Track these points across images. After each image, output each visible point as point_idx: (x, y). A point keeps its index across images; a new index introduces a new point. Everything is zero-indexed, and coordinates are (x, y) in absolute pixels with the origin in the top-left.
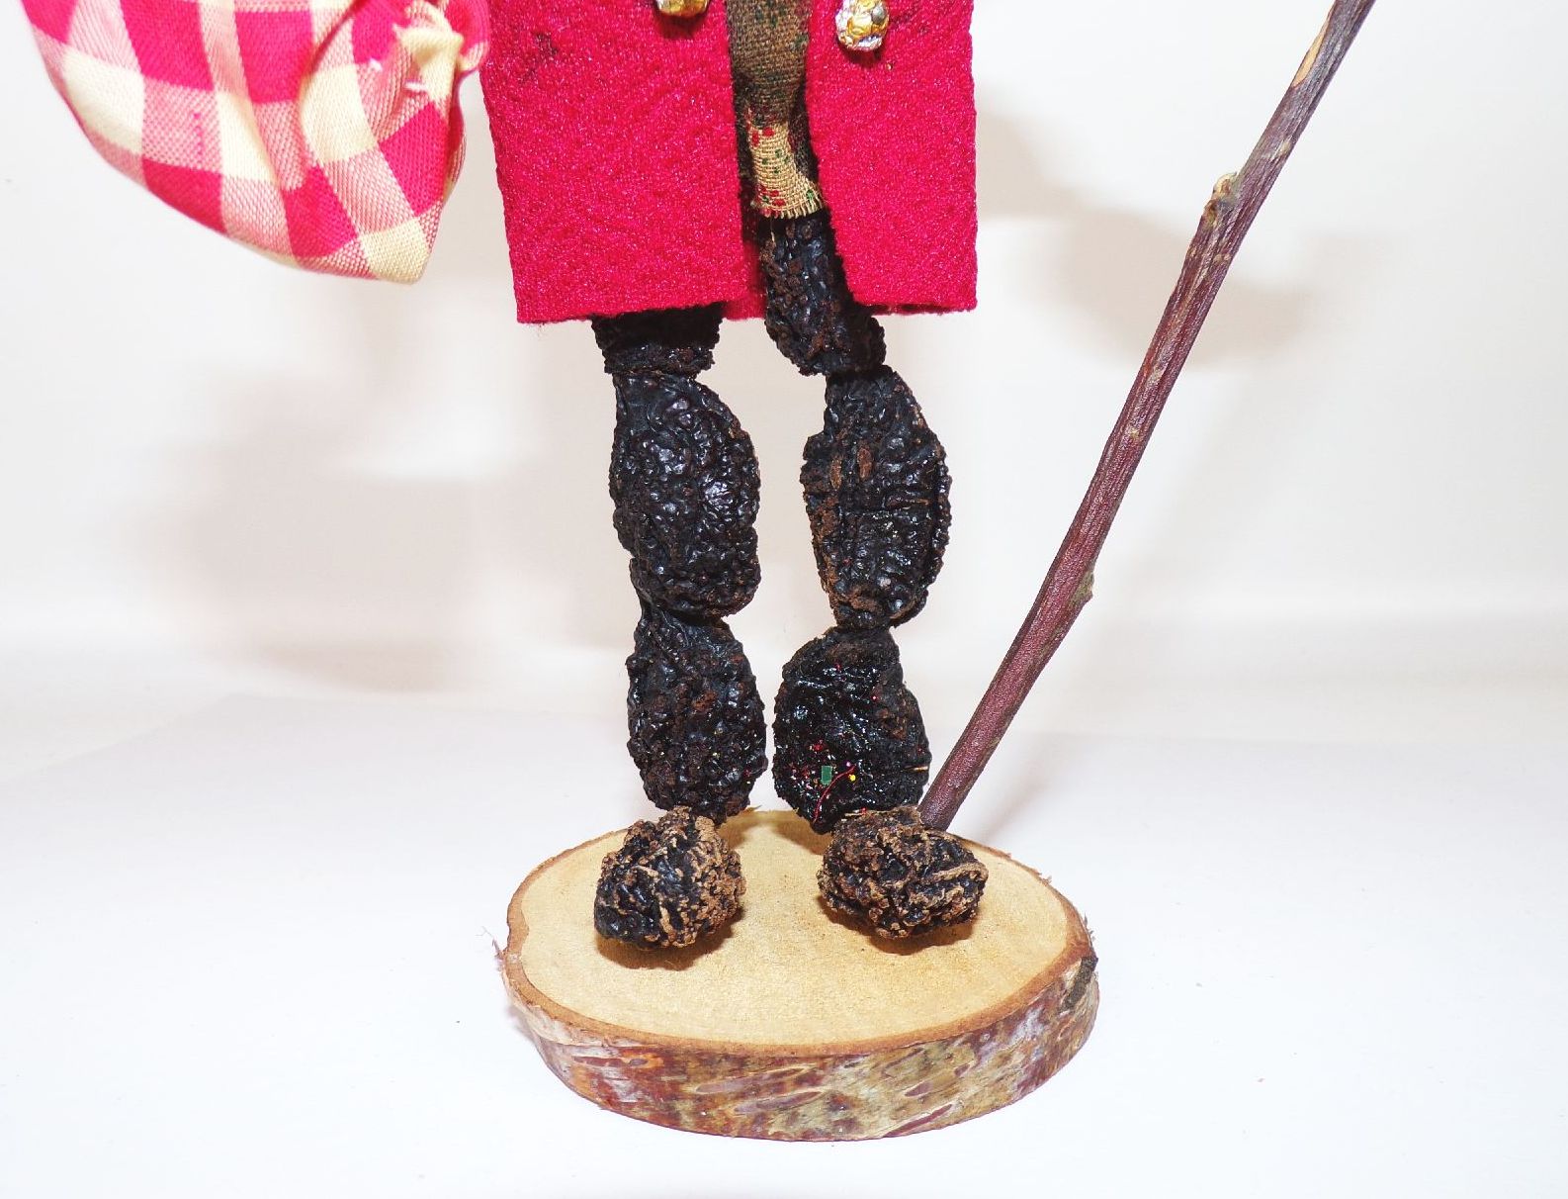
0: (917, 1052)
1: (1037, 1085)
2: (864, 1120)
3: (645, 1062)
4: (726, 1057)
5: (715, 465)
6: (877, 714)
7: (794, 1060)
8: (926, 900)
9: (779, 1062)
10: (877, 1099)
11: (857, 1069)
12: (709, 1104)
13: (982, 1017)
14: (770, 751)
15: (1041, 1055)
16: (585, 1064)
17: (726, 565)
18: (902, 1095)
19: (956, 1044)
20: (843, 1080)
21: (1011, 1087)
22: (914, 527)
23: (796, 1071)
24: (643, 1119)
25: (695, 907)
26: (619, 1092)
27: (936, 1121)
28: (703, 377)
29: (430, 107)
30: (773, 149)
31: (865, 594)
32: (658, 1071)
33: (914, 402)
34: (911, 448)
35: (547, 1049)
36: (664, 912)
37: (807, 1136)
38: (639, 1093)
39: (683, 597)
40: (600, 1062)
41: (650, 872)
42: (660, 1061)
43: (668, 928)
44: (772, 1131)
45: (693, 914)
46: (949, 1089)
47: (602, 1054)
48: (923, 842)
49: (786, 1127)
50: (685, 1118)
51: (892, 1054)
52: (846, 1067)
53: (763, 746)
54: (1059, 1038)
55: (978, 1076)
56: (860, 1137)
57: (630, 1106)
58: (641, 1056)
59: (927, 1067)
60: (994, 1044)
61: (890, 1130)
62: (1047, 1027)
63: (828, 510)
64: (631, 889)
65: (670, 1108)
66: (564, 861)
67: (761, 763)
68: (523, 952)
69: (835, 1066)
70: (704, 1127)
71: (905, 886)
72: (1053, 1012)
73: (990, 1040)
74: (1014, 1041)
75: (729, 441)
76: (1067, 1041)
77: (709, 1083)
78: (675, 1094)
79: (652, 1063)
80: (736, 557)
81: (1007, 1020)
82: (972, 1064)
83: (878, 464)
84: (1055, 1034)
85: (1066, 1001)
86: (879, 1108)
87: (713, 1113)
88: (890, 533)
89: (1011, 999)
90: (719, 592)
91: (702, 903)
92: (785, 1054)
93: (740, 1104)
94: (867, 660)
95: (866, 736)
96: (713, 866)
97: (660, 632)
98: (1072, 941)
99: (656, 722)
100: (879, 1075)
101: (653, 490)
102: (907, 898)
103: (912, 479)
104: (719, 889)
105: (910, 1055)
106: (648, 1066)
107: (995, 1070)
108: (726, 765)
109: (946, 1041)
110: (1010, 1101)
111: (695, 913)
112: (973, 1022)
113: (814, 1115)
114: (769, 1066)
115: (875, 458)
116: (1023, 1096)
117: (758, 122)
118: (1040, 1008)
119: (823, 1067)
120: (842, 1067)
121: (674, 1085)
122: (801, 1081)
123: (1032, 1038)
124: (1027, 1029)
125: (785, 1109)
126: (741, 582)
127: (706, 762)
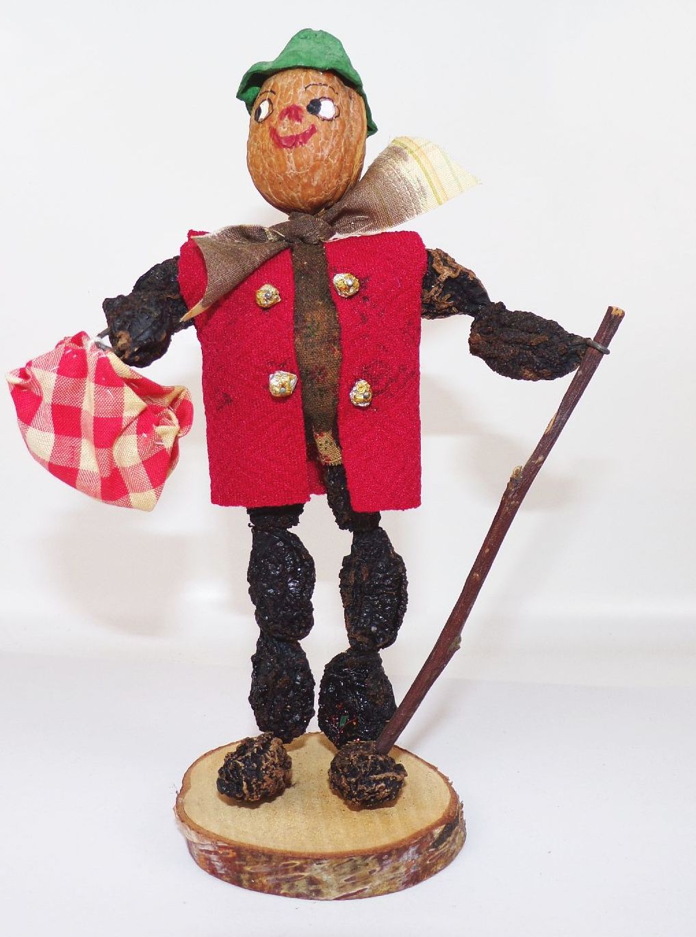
0: (351, 860)
1: (414, 884)
2: (324, 891)
3: (229, 854)
4: (263, 854)
5: (294, 573)
6: (368, 693)
7: (293, 858)
8: (365, 788)
9: (286, 859)
10: (331, 881)
11: (322, 866)
12: (255, 876)
13: (385, 847)
14: (316, 707)
15: (416, 870)
16: (204, 853)
17: (296, 618)
18: (342, 881)
19: (371, 858)
20: (315, 870)
21: (398, 883)
22: (389, 605)
23: (294, 864)
24: (226, 881)
25: (260, 783)
26: (218, 868)
27: (359, 895)
28: (292, 530)
29: (164, 450)
30: (324, 442)
31: (363, 634)
32: (234, 859)
33: (391, 546)
34: (388, 568)
35: (190, 844)
36: (244, 783)
37: (298, 896)
38: (226, 869)
39: (276, 630)
40: (210, 852)
41: (241, 764)
42: (235, 853)
43: (246, 792)
44: (282, 892)
45: (258, 786)
46: (366, 880)
47: (211, 849)
48: (368, 760)
49: (289, 890)
50: (245, 882)
51: (339, 860)
52: (317, 864)
53: (312, 704)
54: (428, 862)
55: (381, 876)
56: (322, 898)
57: (222, 875)
58: (227, 851)
59: (355, 868)
60: (390, 861)
61: (337, 897)
62: (421, 856)
63: (348, 594)
64: (232, 771)
65: (239, 877)
66: (218, 752)
67: (312, 713)
68: (185, 798)
69: (312, 864)
70: (253, 887)
71: (357, 781)
72: (425, 849)
73: (388, 859)
74: (401, 861)
75: (302, 561)
76: (434, 865)
77: (256, 866)
78: (240, 871)
79: (232, 854)
80: (302, 614)
81: (397, 849)
82: (378, 869)
83: (373, 573)
84: (425, 860)
85: (433, 844)
86: (332, 886)
87: (257, 881)
88: (377, 606)
89: (403, 840)
90: (293, 630)
91: (264, 781)
92: (290, 855)
93: (269, 878)
94: (364, 666)
95: (362, 703)
96: (273, 764)
97: (267, 646)
98: (446, 815)
99: (261, 689)
100: (332, 870)
101: (264, 583)
102: (357, 787)
103: (388, 582)
104: (274, 775)
105: (347, 862)
106: (230, 856)
107: (390, 874)
108: (292, 712)
109: (365, 856)
110: (398, 890)
111: (260, 785)
112: (381, 850)
113: (302, 886)
114: (282, 861)
115: (371, 571)
116: (405, 888)
117: (316, 431)
118: (418, 846)
119: (306, 863)
120: (315, 865)
121: (241, 866)
122: (296, 869)
123: (412, 860)
124: (409, 856)
125: (289, 882)
126: (304, 626)
127: (284, 710)
